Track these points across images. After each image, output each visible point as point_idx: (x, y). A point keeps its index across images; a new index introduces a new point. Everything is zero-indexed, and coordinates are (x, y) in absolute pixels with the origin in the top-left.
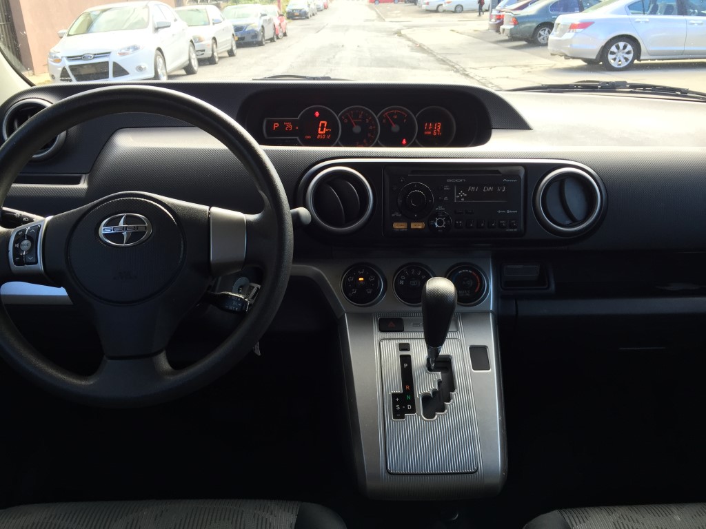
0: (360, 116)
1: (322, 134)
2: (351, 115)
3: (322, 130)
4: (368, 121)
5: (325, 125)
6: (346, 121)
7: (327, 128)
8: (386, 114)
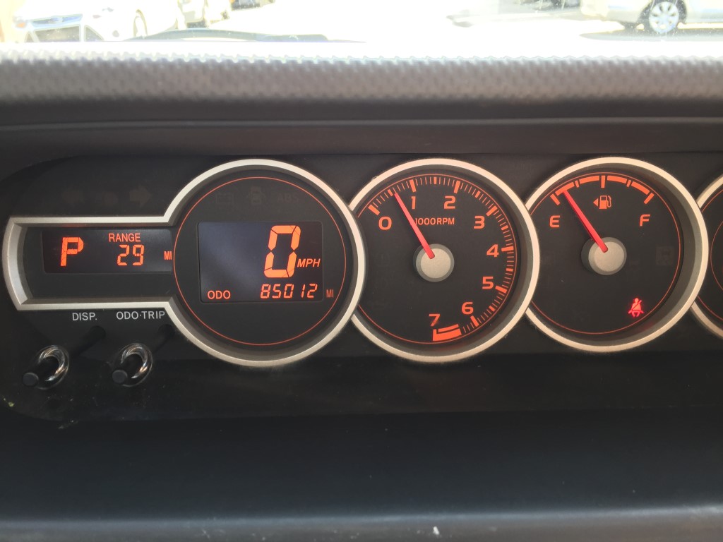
0: (450, 203)
1: (283, 281)
2: (406, 196)
3: (280, 263)
4: (481, 222)
5: (295, 244)
6: (386, 224)
7: (301, 253)
8: (565, 189)
